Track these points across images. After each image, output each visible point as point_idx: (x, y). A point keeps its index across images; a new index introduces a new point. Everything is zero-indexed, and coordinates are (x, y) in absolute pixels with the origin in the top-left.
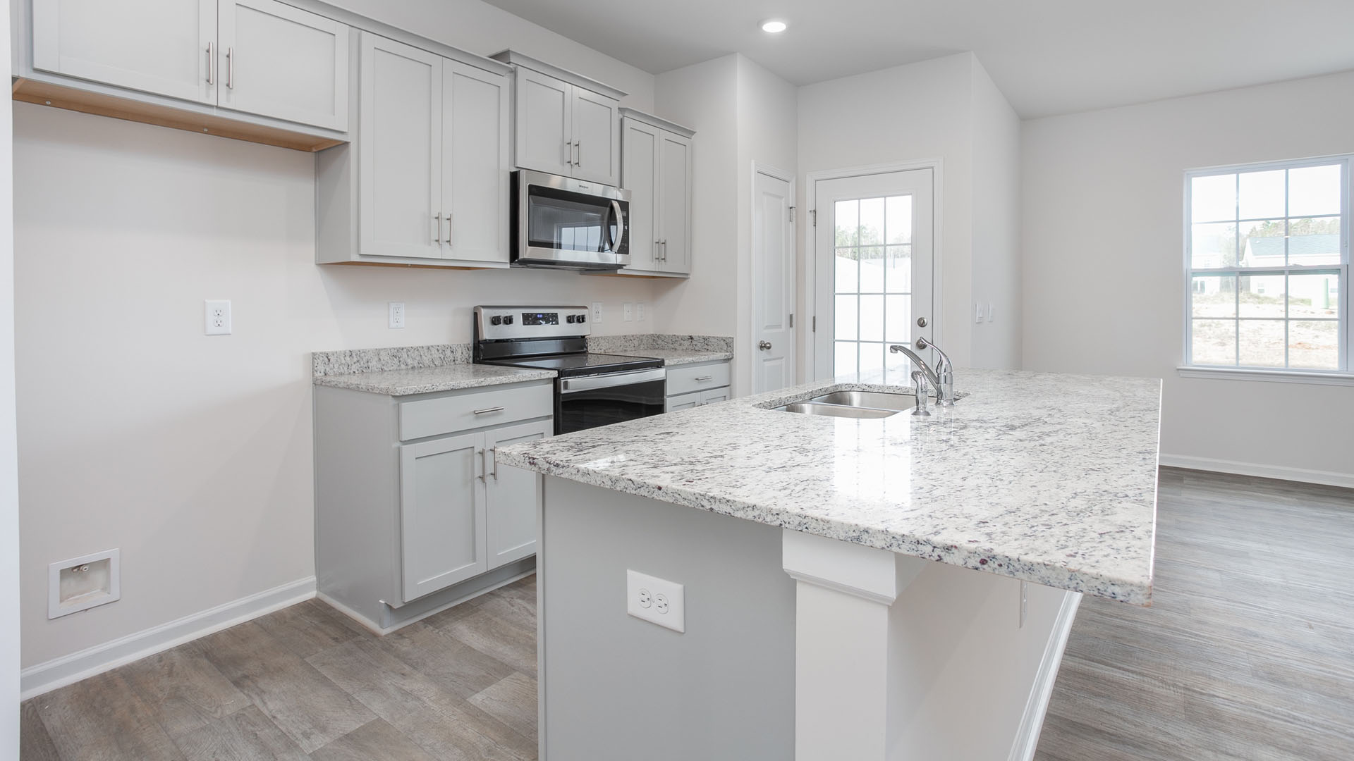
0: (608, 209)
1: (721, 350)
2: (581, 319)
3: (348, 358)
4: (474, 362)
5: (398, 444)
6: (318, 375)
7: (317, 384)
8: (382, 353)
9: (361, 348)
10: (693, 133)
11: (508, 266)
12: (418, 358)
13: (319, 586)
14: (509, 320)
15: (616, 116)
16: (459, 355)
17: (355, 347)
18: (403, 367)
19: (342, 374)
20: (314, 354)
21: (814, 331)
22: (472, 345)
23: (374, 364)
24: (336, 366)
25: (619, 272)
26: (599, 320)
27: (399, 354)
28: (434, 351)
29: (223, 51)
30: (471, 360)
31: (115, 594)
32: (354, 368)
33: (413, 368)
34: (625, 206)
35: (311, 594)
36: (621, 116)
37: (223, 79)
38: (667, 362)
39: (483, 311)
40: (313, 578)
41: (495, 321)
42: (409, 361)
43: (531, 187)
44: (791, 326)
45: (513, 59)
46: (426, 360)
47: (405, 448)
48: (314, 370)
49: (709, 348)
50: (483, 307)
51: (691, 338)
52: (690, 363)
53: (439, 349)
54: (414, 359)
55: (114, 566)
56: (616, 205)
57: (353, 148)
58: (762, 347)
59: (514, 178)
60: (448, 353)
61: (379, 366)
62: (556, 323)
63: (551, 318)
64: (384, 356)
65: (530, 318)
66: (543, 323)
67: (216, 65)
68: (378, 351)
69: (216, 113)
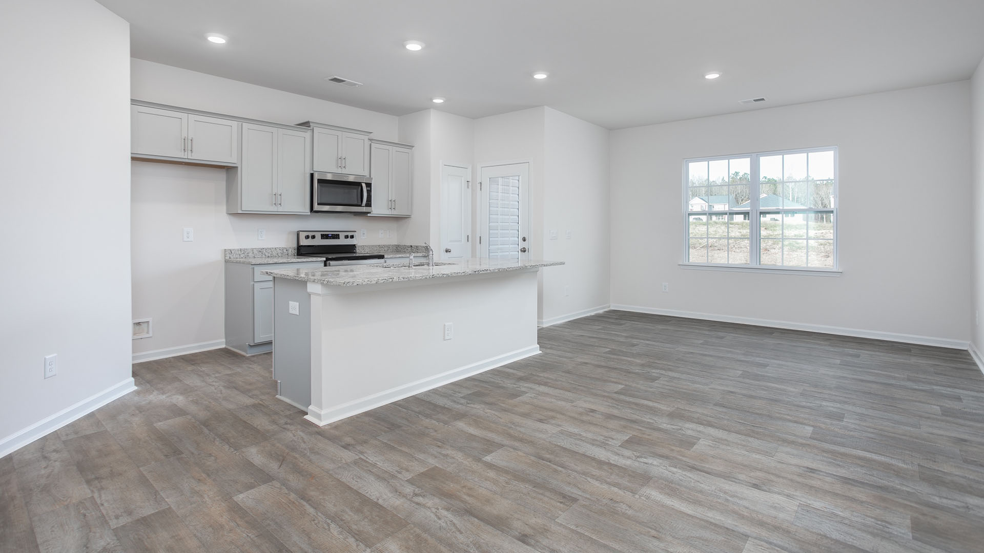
0: (360, 187)
1: (423, 252)
2: (352, 237)
3: (239, 252)
4: (297, 255)
5: (253, 283)
6: (227, 258)
7: (226, 262)
8: (254, 250)
9: (245, 248)
10: (413, 146)
11: (309, 213)
12: (271, 252)
13: (227, 343)
14: (313, 237)
15: (367, 143)
16: (290, 252)
17: (243, 247)
18: (264, 256)
19: (237, 258)
20: (225, 250)
21: (480, 243)
22: (296, 248)
23: (250, 254)
24: (234, 255)
25: (369, 215)
26: (364, 237)
27: (262, 251)
28: (278, 250)
29: (190, 138)
30: (296, 254)
31: (151, 335)
32: (242, 256)
33: (268, 257)
34: (369, 185)
35: (223, 346)
36: (370, 142)
37: (190, 149)
38: (386, 256)
39: (301, 232)
40: (224, 340)
41: (307, 237)
42: (267, 254)
43: (318, 180)
44: (468, 241)
45: (311, 124)
46: (274, 254)
47: (256, 285)
48: (225, 256)
49: (419, 251)
50: (301, 231)
51: (411, 246)
52: (400, 257)
53: (283, 249)
54: (268, 253)
55: (151, 324)
56: (364, 185)
57: (239, 169)
58: (446, 251)
59: (312, 175)
60: (285, 251)
61: (253, 255)
62: (339, 239)
63: (336, 237)
64: (255, 251)
65: (325, 237)
66: (330, 239)
67: (187, 144)
68: (252, 250)
69: (187, 161)
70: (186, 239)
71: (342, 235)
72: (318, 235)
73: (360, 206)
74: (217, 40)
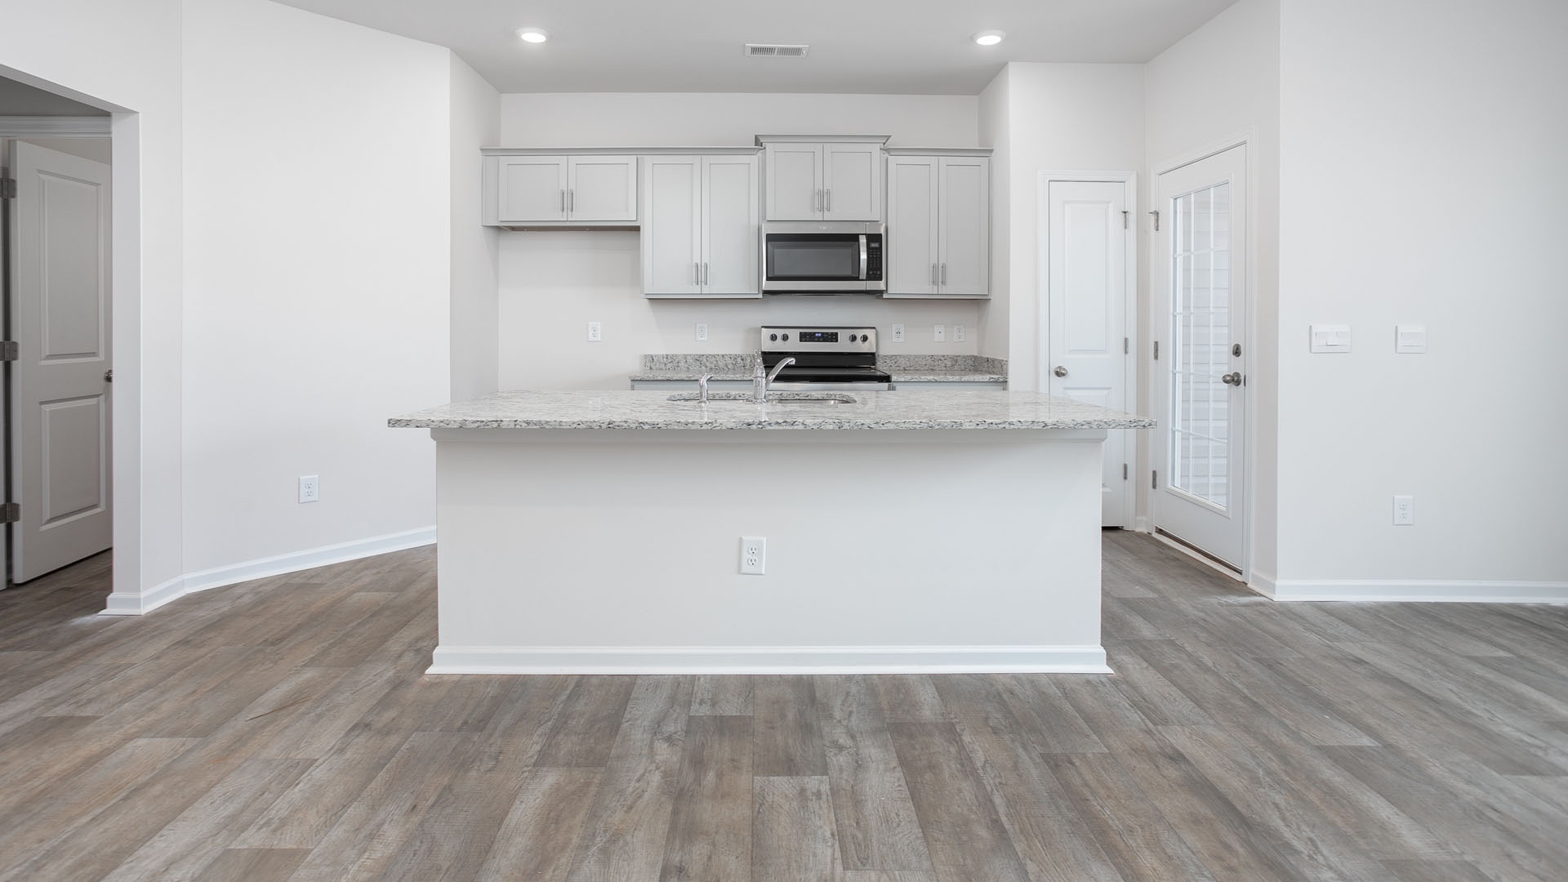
0: (856, 244)
2: (866, 338)
3: (664, 359)
8: (688, 357)
9: (674, 353)
10: (991, 153)
11: (760, 296)
12: (715, 362)
14: (785, 338)
15: (879, 157)
16: (747, 362)
17: (670, 352)
19: (661, 369)
20: (645, 355)
21: (1156, 359)
23: (682, 364)
26: (901, 340)
27: (700, 359)
28: (727, 358)
29: (569, 191)
30: (761, 366)
32: (669, 366)
34: (872, 238)
36: (886, 155)
37: (569, 206)
38: (894, 378)
39: (760, 329)
41: (774, 337)
42: (708, 364)
43: (767, 236)
44: (1126, 351)
46: (721, 365)
48: (645, 366)
53: (735, 357)
54: (711, 363)
56: (863, 238)
57: (642, 229)
60: (739, 360)
61: (686, 365)
62: (837, 341)
63: (833, 338)
64: (690, 360)
65: (804, 337)
66: (819, 341)
67: (567, 200)
68: (685, 356)
69: (568, 224)
70: (591, 338)
71: (843, 336)
72: (794, 335)
73: (857, 279)
74: (533, 37)
